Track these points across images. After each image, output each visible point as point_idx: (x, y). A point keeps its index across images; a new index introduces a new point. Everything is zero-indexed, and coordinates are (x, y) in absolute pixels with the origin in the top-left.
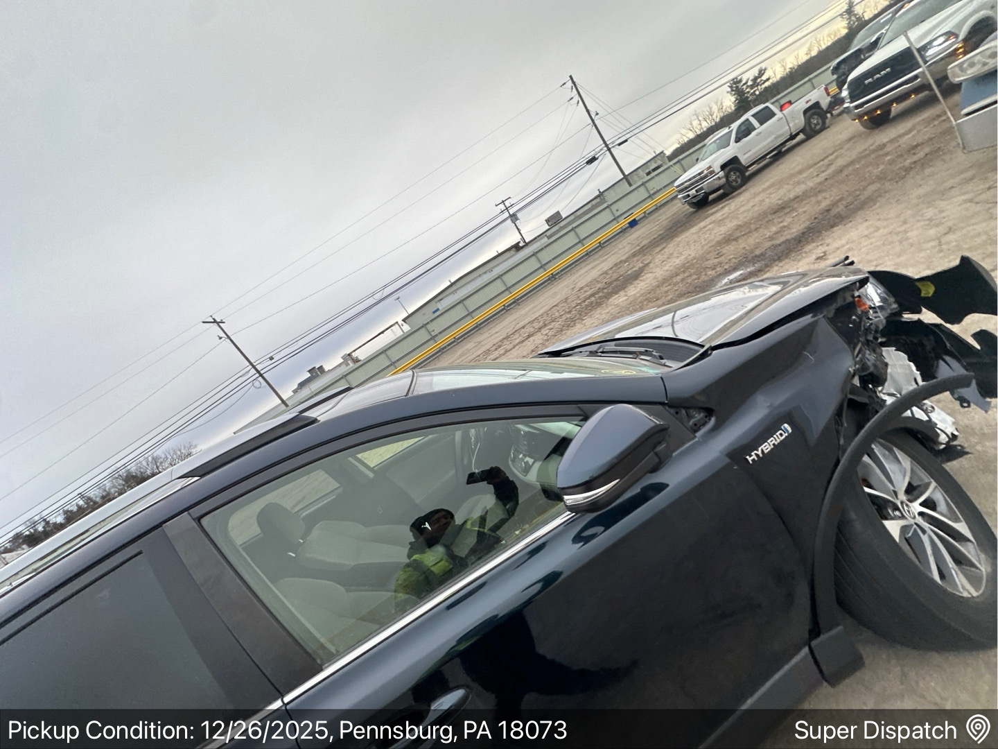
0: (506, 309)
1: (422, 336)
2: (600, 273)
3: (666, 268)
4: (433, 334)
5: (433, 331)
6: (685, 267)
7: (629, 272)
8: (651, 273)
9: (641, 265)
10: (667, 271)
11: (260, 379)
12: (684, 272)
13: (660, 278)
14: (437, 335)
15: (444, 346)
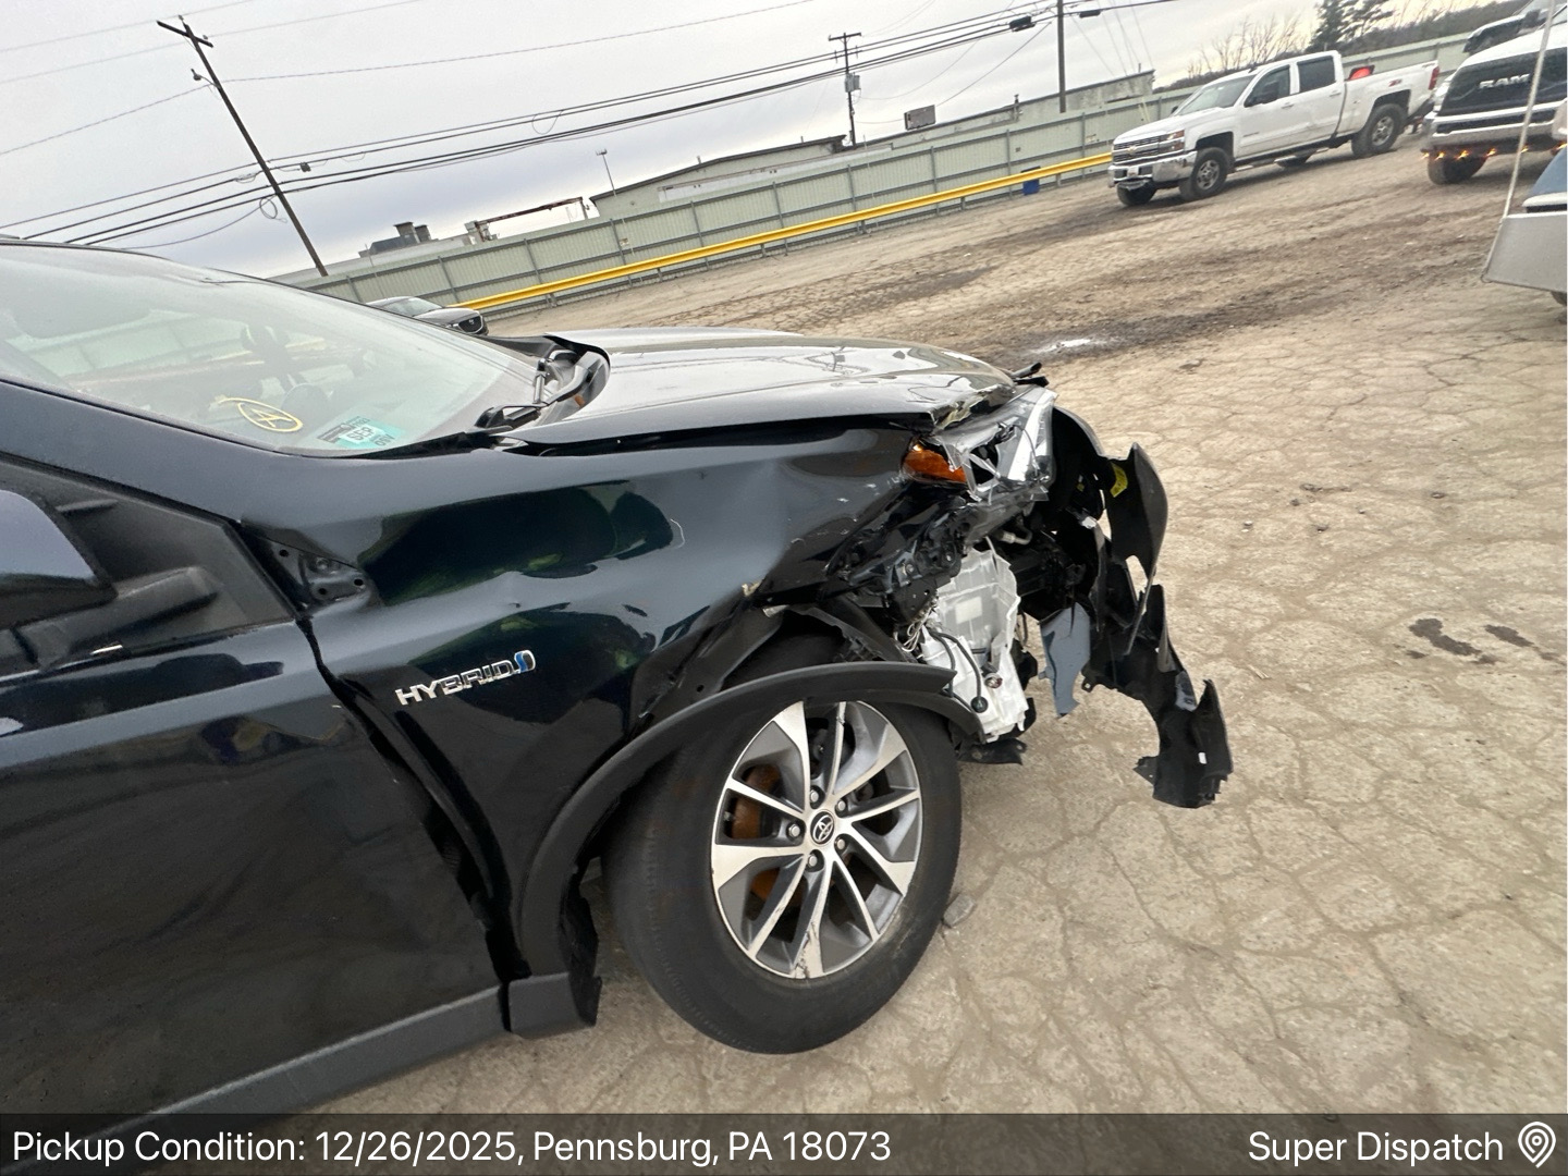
0: (764, 253)
1: (603, 242)
2: (926, 252)
3: (1006, 288)
4: (624, 246)
5: (625, 240)
7: (959, 271)
8: (984, 285)
9: (983, 266)
10: (1005, 292)
11: (276, 200)
13: (986, 302)
14: (629, 251)
15: (636, 276)
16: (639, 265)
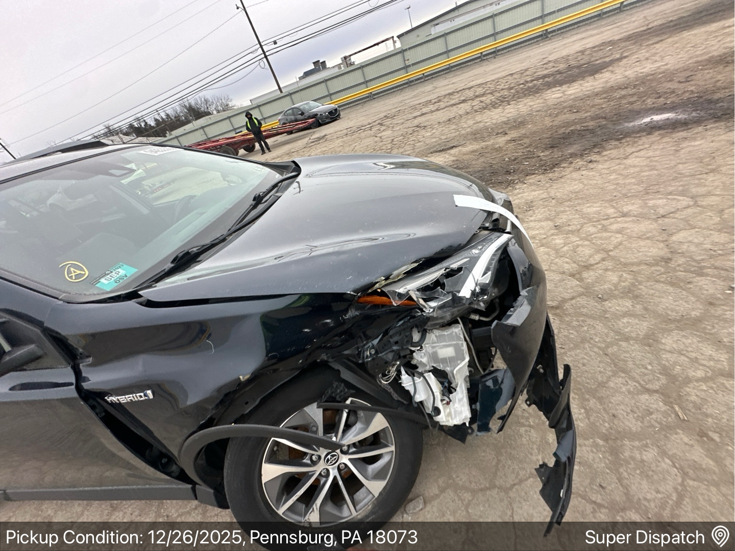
0: (482, 58)
1: (397, 62)
2: (581, 49)
3: (627, 73)
4: (407, 63)
5: (408, 60)
6: (643, 80)
7: (598, 62)
8: (612, 72)
9: (618, 56)
10: (626, 77)
11: (265, 60)
12: (635, 86)
13: (609, 85)
14: (409, 66)
15: (412, 79)
16: (414, 73)
